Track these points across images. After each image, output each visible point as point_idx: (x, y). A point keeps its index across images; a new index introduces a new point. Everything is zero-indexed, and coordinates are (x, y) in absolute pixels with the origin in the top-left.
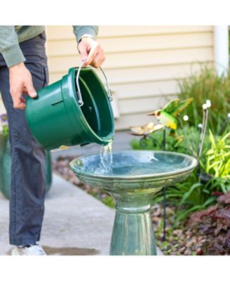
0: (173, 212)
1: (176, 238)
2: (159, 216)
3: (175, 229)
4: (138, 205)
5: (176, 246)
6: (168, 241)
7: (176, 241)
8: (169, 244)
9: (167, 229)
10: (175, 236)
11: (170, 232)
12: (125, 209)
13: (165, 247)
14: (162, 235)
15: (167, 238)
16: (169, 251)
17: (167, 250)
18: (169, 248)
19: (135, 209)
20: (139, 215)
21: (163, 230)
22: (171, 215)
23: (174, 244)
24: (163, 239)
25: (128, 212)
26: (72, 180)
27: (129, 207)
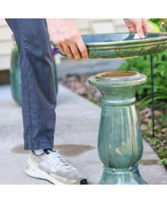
0: (162, 114)
1: (165, 135)
2: (149, 118)
3: (163, 128)
4: (124, 98)
5: (164, 141)
6: (157, 137)
7: (165, 137)
8: (158, 140)
9: (156, 128)
10: (164, 133)
11: (159, 130)
12: (111, 102)
13: (154, 142)
14: (151, 133)
15: (156, 135)
16: (158, 146)
17: (156, 145)
18: (158, 143)
19: (120, 102)
20: (125, 107)
21: (152, 129)
22: (160, 116)
23: (162, 140)
24: (153, 136)
25: (114, 105)
26: (77, 91)
27: (114, 100)
